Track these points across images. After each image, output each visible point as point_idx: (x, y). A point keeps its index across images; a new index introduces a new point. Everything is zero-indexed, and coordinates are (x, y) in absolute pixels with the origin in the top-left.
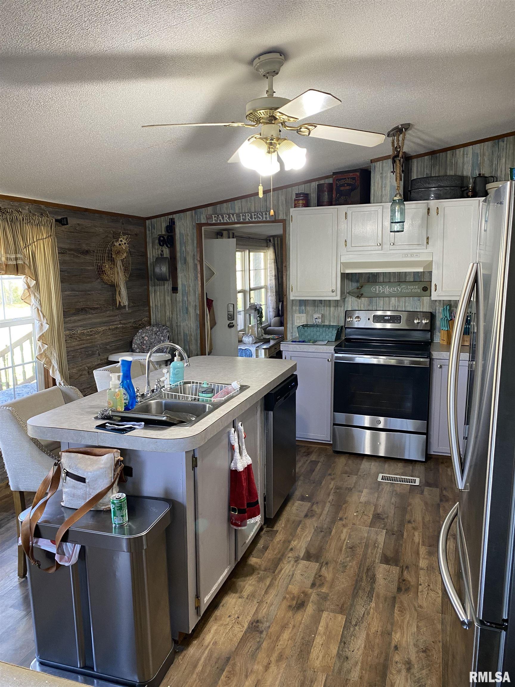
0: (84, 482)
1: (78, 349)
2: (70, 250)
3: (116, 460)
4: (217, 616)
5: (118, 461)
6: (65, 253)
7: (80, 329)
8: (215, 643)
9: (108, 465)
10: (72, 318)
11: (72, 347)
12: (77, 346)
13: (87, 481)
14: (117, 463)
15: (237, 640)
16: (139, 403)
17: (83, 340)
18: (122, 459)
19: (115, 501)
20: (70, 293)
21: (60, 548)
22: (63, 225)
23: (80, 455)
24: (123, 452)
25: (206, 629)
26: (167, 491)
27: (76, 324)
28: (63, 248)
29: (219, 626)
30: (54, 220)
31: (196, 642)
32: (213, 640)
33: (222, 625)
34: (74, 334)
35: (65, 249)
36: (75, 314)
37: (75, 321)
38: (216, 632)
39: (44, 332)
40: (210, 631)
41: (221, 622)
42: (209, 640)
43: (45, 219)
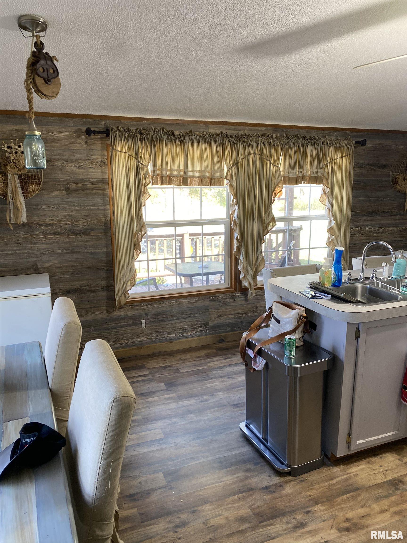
0: (279, 323)
1: (364, 243)
2: (368, 165)
3: (299, 315)
4: (371, 460)
5: (301, 316)
6: (363, 167)
7: (369, 227)
8: (356, 475)
9: (295, 316)
10: (362, 218)
11: (359, 240)
12: (363, 240)
13: (280, 323)
14: (301, 317)
15: (373, 482)
16: (349, 284)
17: (370, 236)
18: (305, 315)
19: (287, 340)
20: (363, 198)
21: (255, 357)
22: (362, 145)
23: (282, 306)
24: (307, 311)
25: (356, 464)
26: (334, 348)
27: (365, 223)
28: (363, 164)
29: (367, 467)
30: (354, 142)
31: (343, 466)
32: (357, 472)
33: (370, 468)
34: (362, 230)
35: (364, 164)
36: (366, 216)
37: (365, 221)
38: (362, 470)
39: (331, 226)
40: (358, 466)
41: (371, 466)
42: (353, 471)
43: (346, 142)
